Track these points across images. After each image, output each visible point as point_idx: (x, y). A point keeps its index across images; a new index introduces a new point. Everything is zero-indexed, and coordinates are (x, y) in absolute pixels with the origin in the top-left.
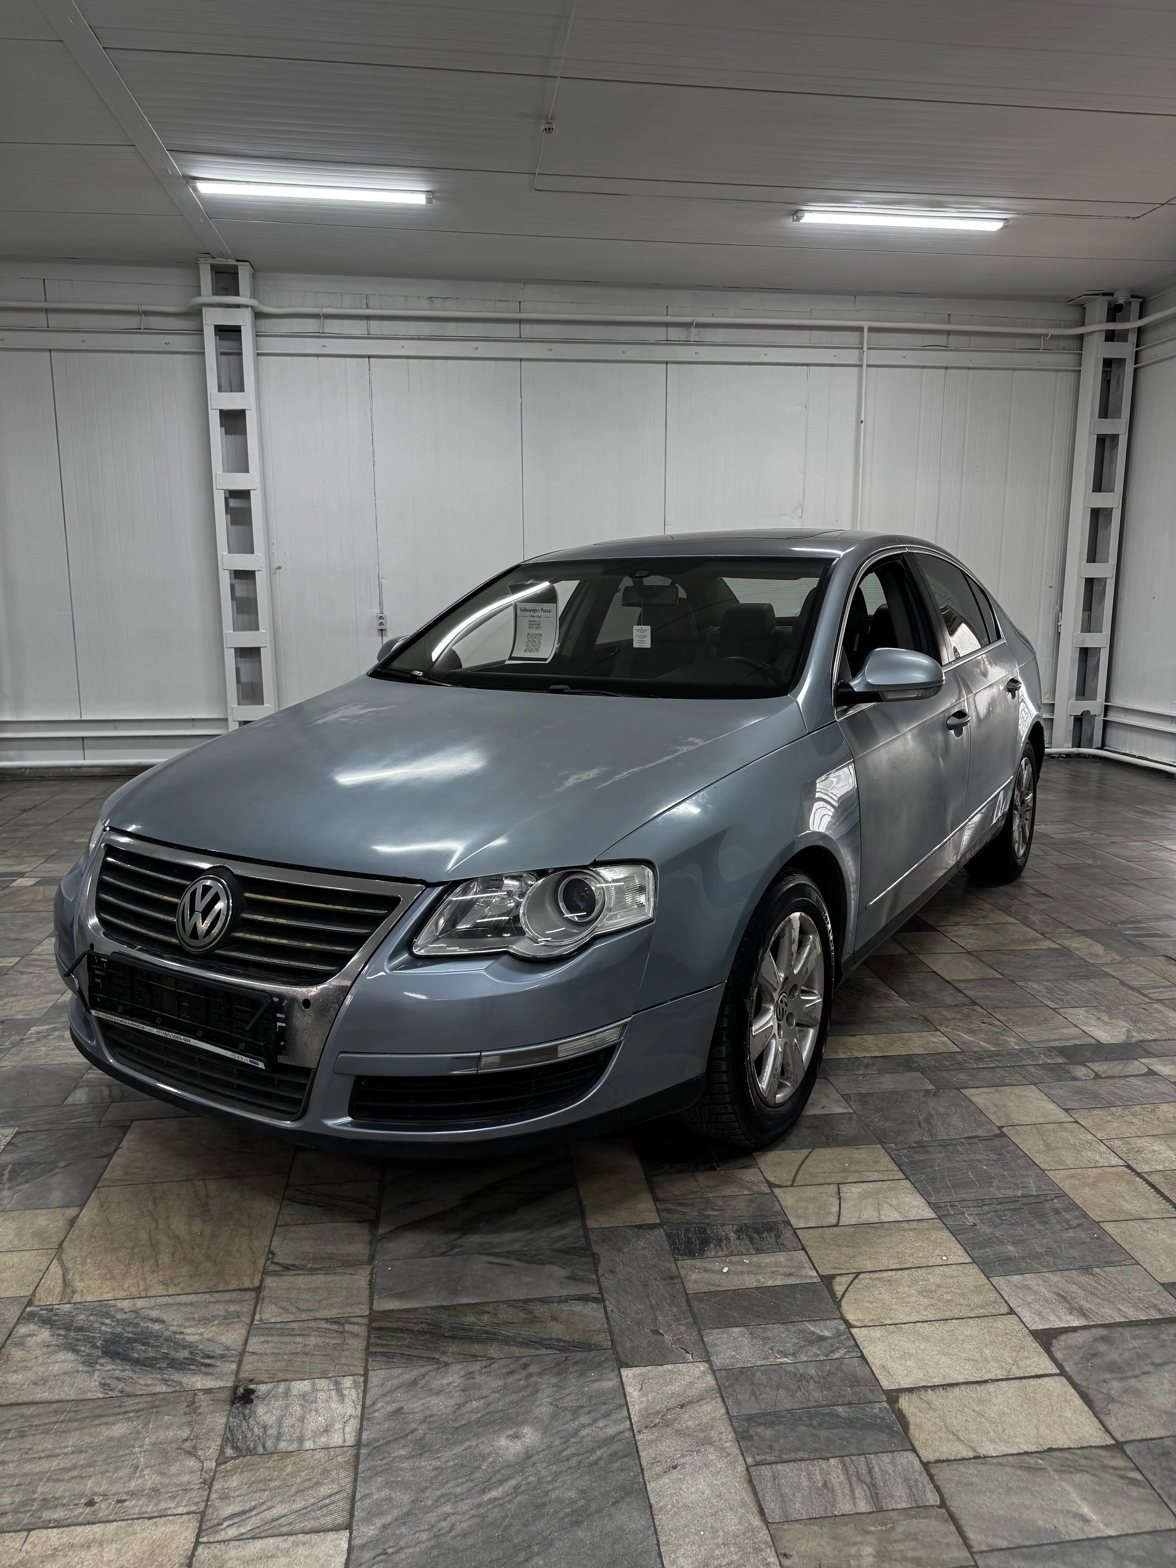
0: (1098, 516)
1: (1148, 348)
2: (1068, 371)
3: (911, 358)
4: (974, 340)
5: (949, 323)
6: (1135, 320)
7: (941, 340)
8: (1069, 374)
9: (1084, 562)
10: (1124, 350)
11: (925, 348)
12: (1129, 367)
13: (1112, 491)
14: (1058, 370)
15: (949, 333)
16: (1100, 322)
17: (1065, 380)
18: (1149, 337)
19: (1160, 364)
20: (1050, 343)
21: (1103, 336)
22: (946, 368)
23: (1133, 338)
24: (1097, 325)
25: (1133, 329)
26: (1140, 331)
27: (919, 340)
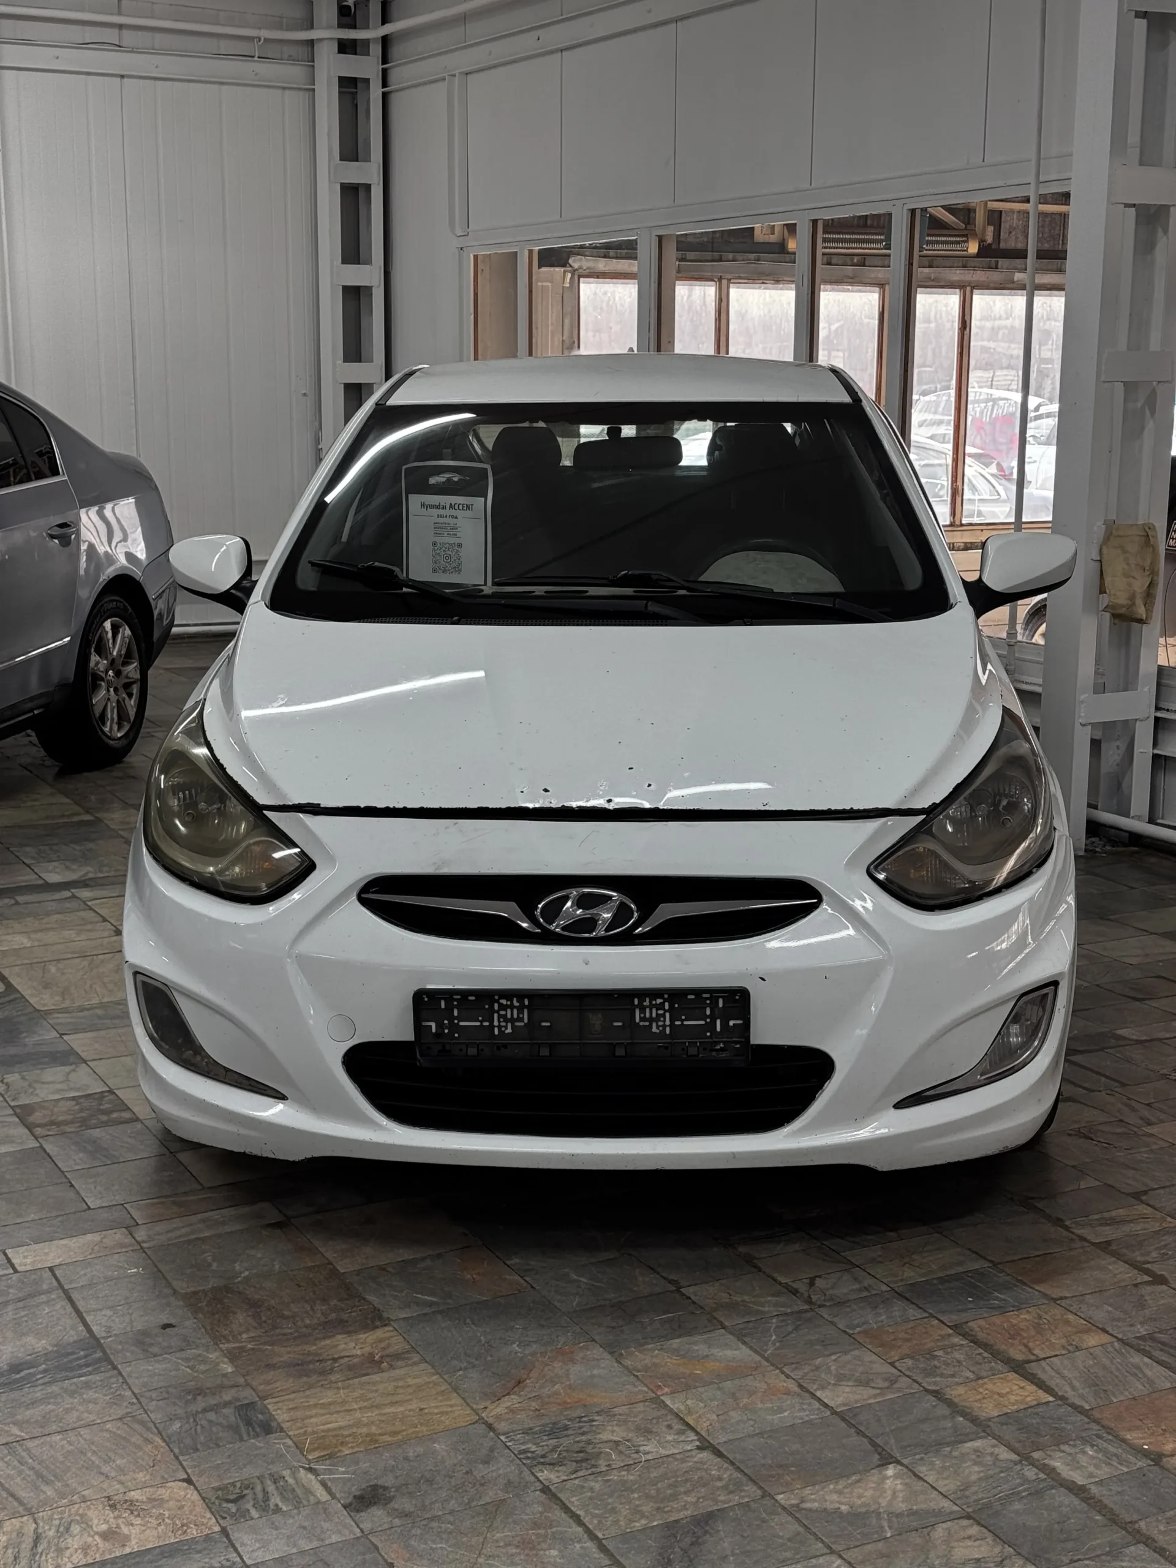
0: (354, 296)
1: (399, 65)
2: (300, 89)
3: (70, 58)
4: (159, 39)
5: (120, 13)
6: (376, 28)
7: (111, 35)
8: (301, 93)
9: (340, 361)
10: (367, 67)
11: (84, 45)
12: (376, 92)
13: (368, 262)
14: (284, 88)
15: (121, 27)
16: (329, 27)
17: (294, 101)
18: (396, 51)
19: (414, 90)
20: (268, 52)
21: (335, 46)
22: (122, 77)
23: (376, 50)
24: (327, 32)
25: (375, 40)
26: (385, 41)
27: (76, 34)
